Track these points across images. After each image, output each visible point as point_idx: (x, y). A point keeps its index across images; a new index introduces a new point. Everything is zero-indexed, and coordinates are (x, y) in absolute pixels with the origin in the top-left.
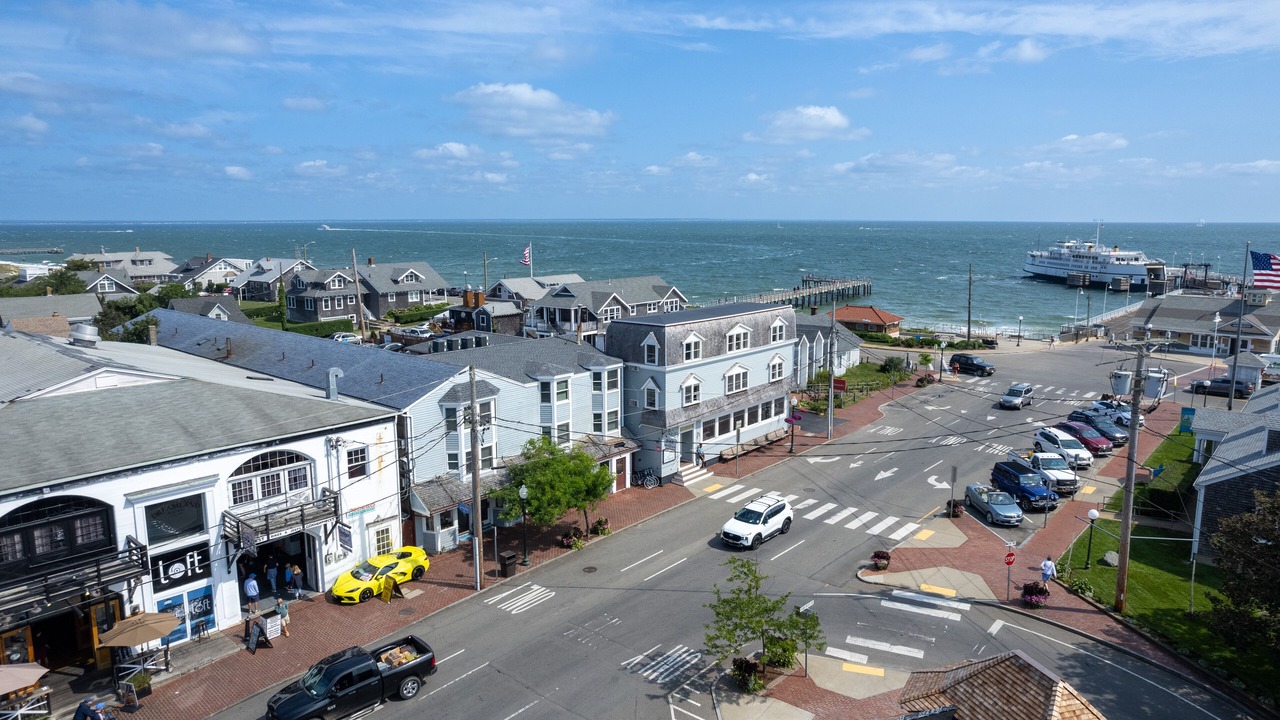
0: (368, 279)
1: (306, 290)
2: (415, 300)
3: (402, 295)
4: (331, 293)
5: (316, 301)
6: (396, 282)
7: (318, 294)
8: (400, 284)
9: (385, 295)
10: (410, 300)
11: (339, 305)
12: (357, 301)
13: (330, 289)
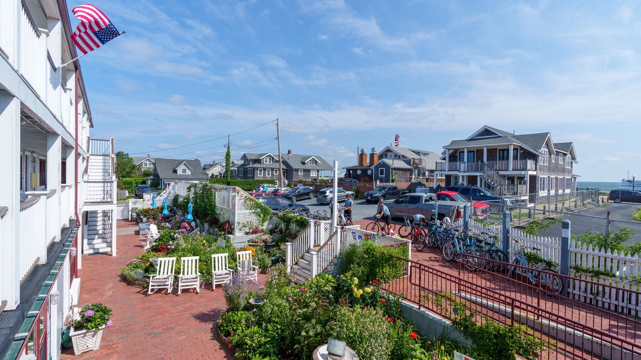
0: (287, 160)
1: (249, 164)
2: (314, 175)
3: (307, 171)
4: (264, 166)
5: (254, 169)
6: (303, 163)
7: (256, 165)
8: (306, 165)
9: (297, 170)
10: (311, 175)
11: (269, 174)
12: (280, 173)
13: (263, 164)
